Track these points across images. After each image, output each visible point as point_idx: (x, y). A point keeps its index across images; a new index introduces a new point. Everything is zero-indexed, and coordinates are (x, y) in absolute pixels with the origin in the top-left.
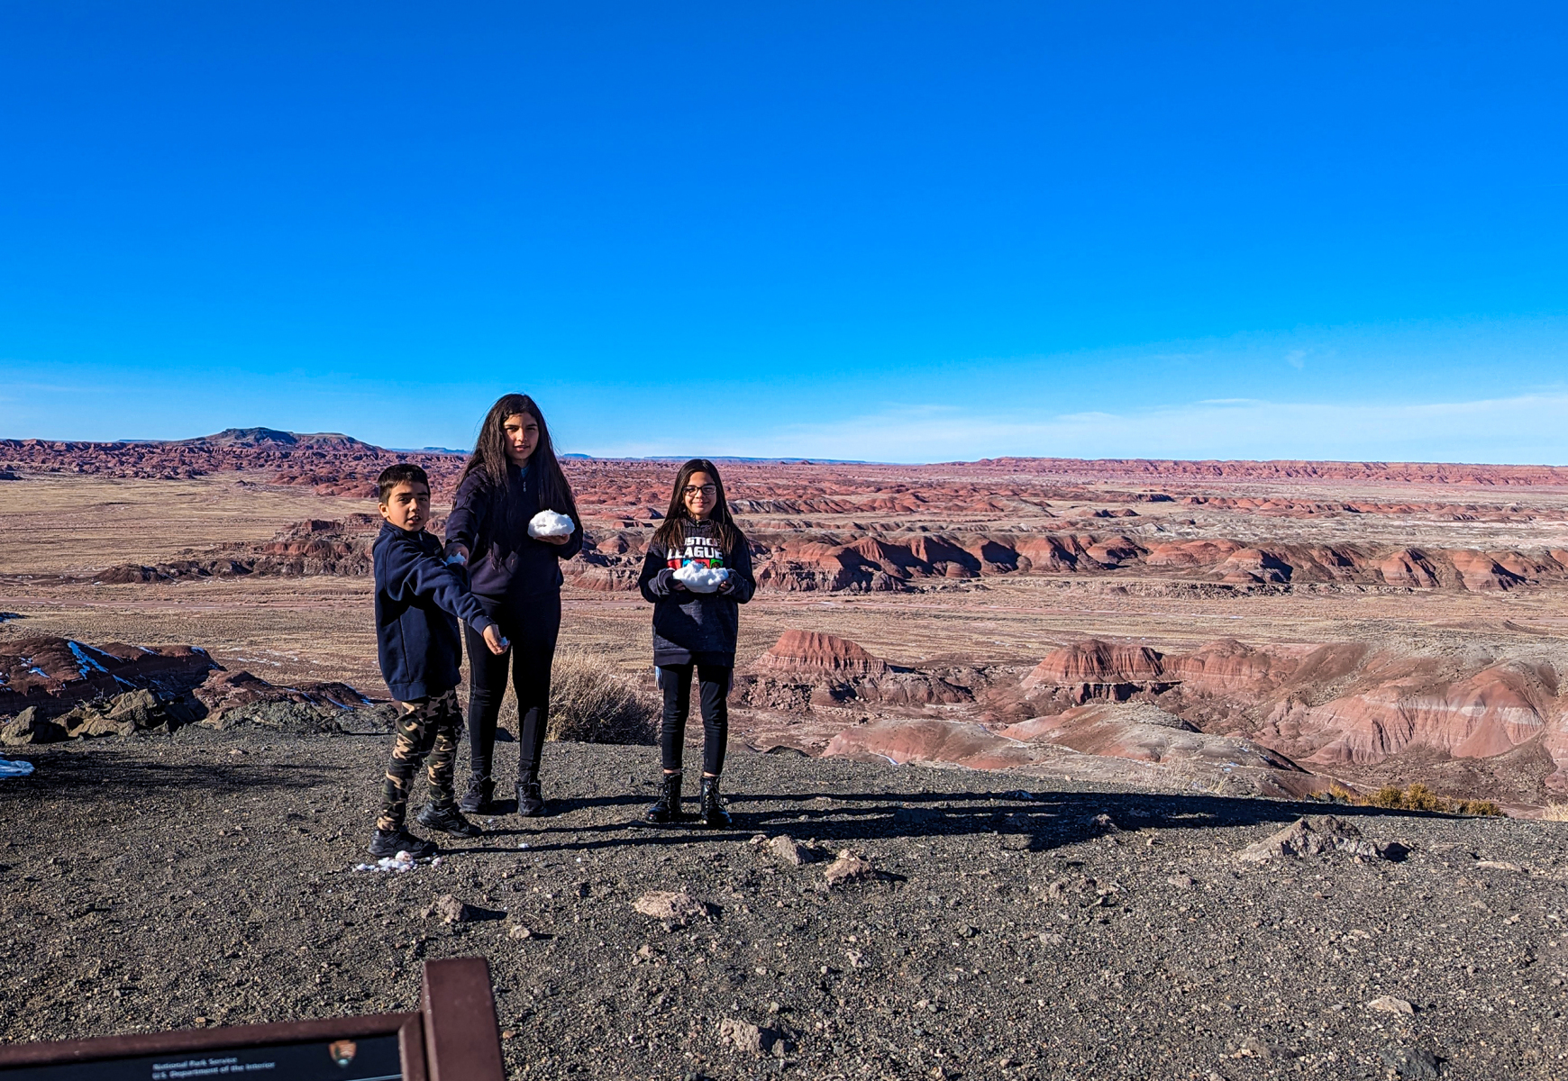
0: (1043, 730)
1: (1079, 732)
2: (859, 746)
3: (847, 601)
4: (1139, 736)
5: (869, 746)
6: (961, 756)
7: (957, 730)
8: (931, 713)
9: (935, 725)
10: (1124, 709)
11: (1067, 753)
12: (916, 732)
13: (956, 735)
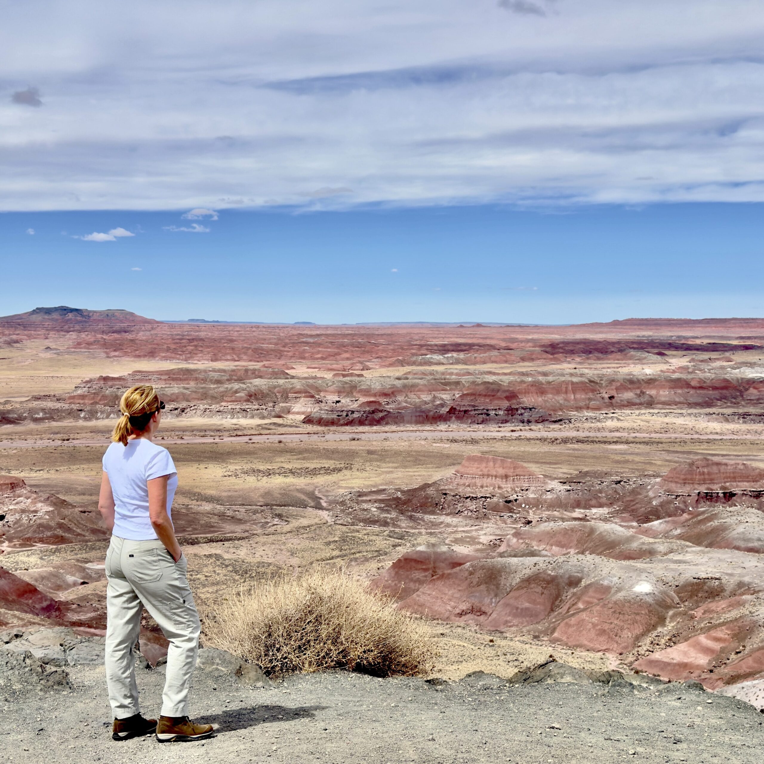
0: (667, 528)
1: (696, 531)
2: (527, 544)
3: (512, 431)
4: (743, 533)
5: (534, 543)
6: (605, 550)
7: (602, 529)
8: (580, 516)
9: (584, 526)
10: (730, 512)
11: (687, 546)
12: (570, 532)
13: (601, 533)
